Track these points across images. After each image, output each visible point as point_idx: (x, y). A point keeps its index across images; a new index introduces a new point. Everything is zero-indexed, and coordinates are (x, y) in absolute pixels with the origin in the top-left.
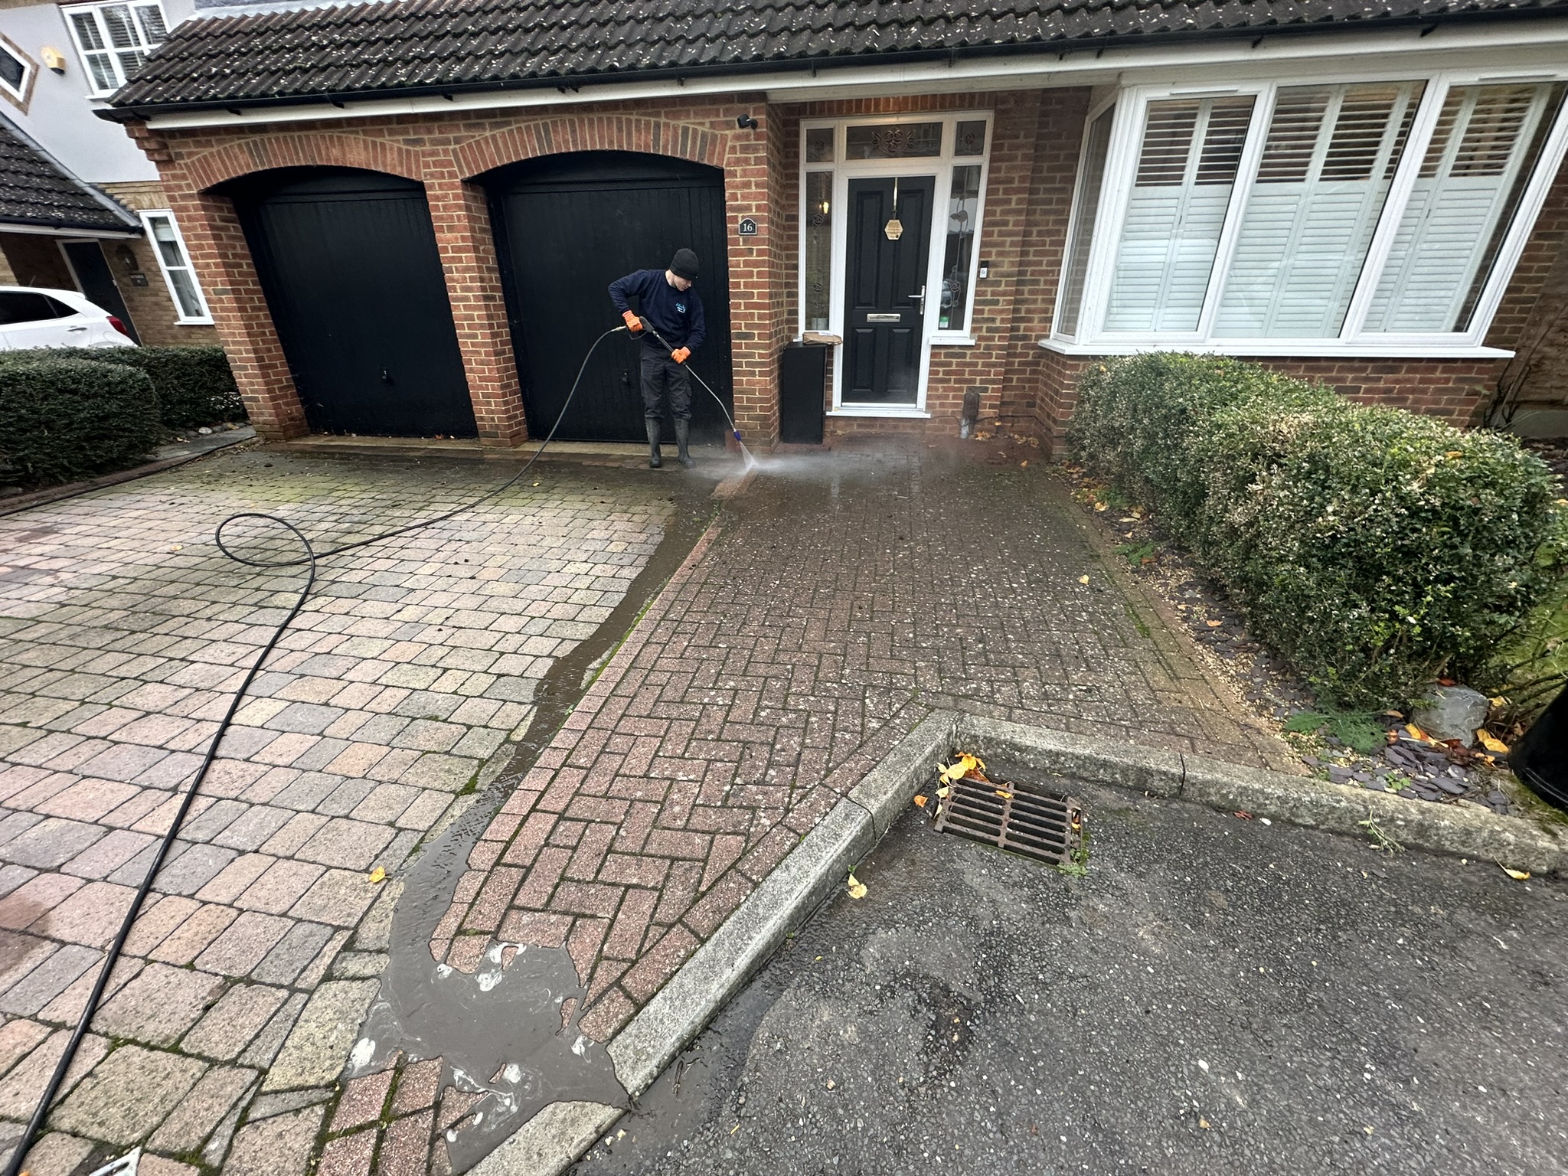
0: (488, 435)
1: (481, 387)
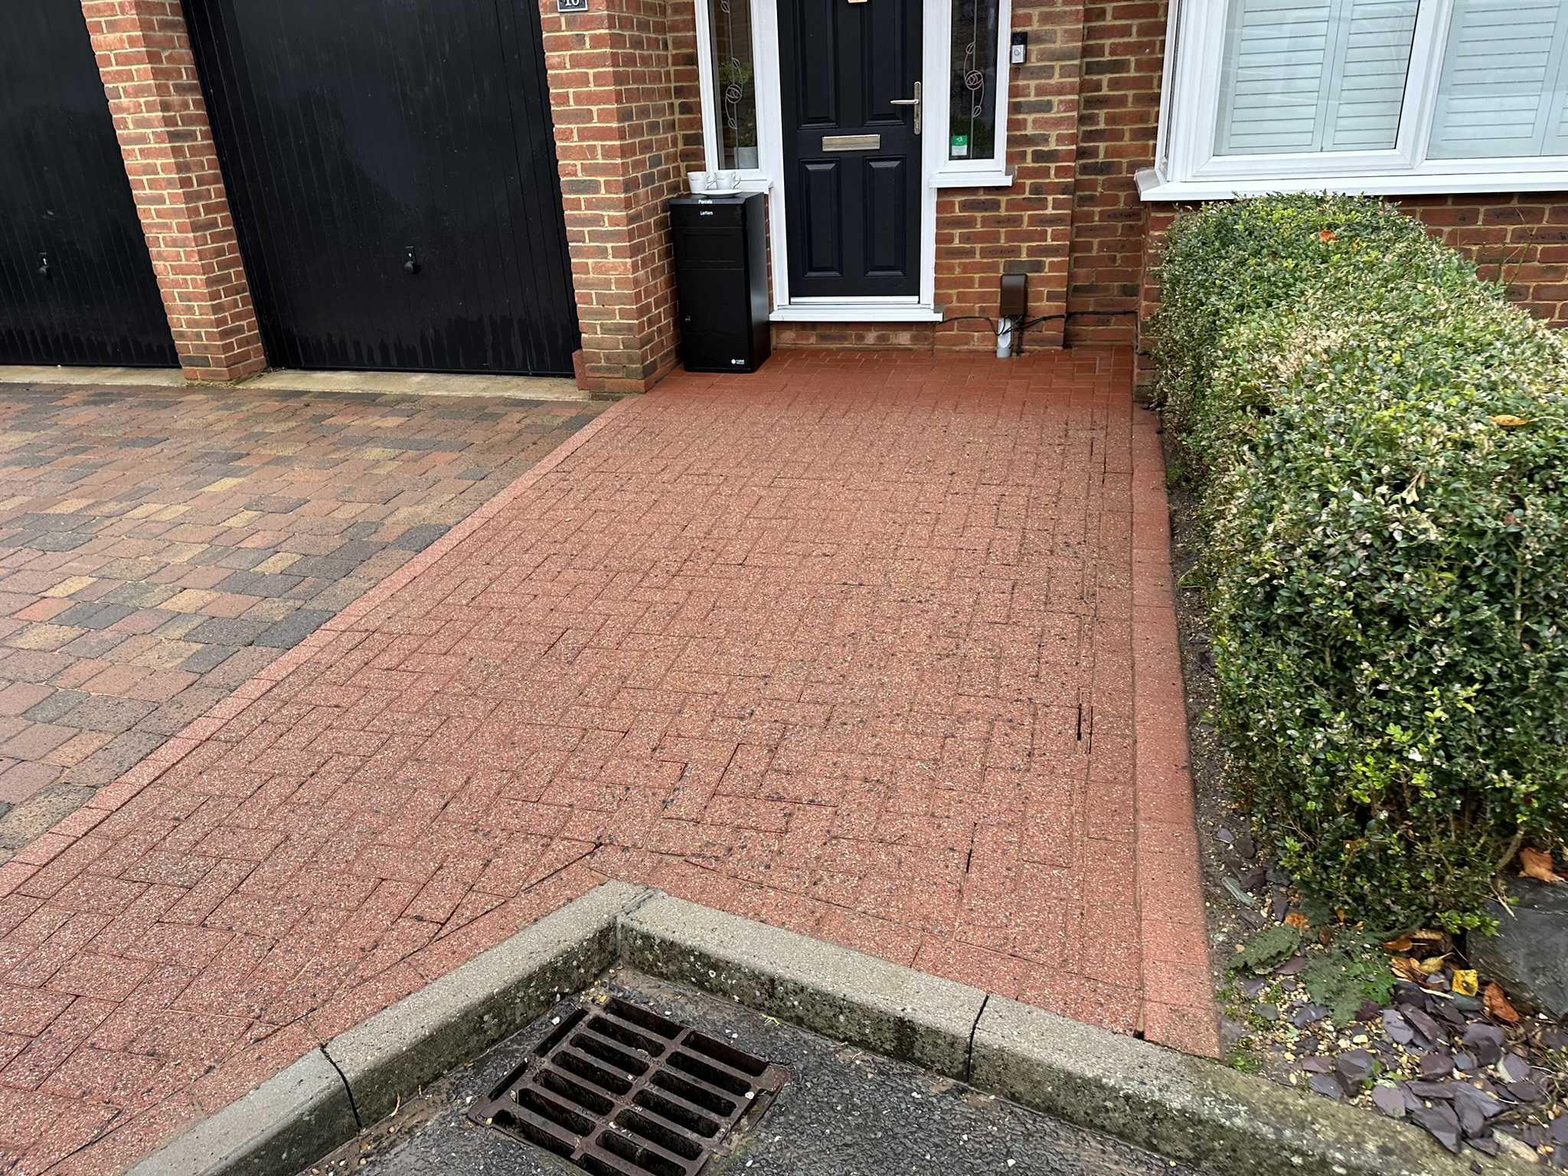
0: (192, 362)
1: (176, 284)
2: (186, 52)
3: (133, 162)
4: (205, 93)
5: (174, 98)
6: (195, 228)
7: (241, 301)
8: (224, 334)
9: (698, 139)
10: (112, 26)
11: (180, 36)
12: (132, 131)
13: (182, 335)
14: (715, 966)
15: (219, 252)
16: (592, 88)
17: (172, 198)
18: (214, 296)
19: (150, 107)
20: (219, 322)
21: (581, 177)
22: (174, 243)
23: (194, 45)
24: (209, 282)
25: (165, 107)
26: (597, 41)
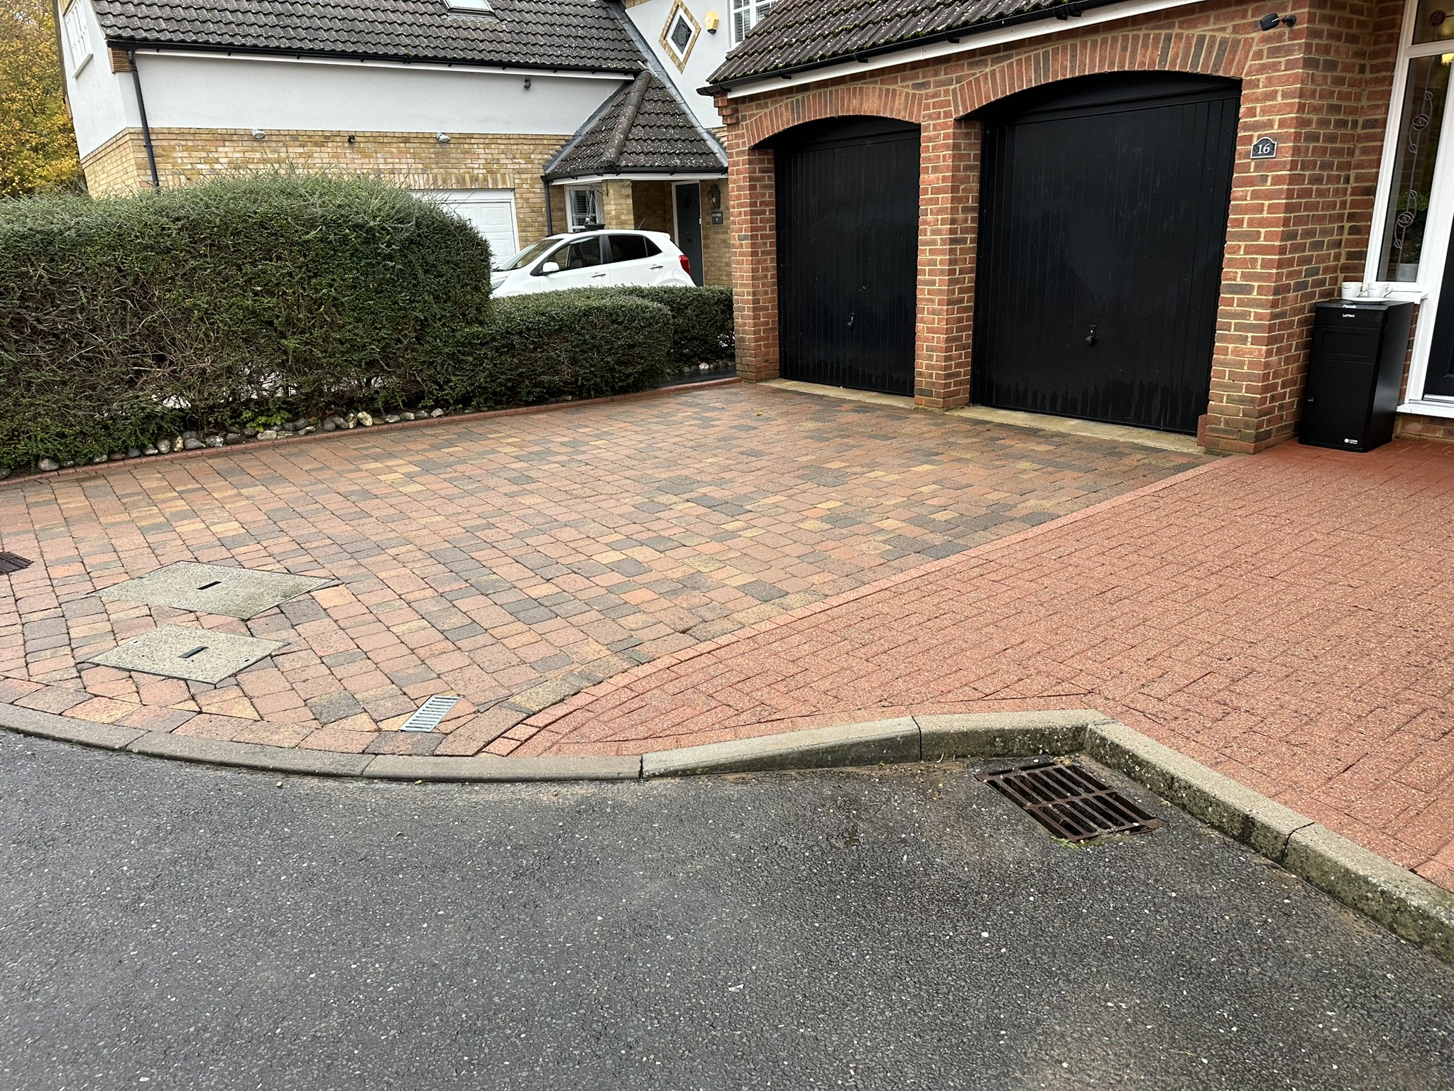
0: (922, 393)
1: (927, 340)
2: (975, 185)
3: (924, 256)
4: (980, 213)
5: (960, 216)
6: (949, 303)
7: (964, 356)
8: (948, 376)
9: (1362, 256)
10: (935, 170)
11: (975, 174)
12: (929, 237)
13: (921, 374)
14: (1140, 764)
15: (960, 320)
16: (1265, 215)
17: (941, 284)
18: (948, 349)
19: (944, 222)
20: (946, 368)
21: (1239, 281)
22: (933, 312)
23: (982, 181)
24: (948, 340)
25: (953, 221)
26: (1277, 180)
